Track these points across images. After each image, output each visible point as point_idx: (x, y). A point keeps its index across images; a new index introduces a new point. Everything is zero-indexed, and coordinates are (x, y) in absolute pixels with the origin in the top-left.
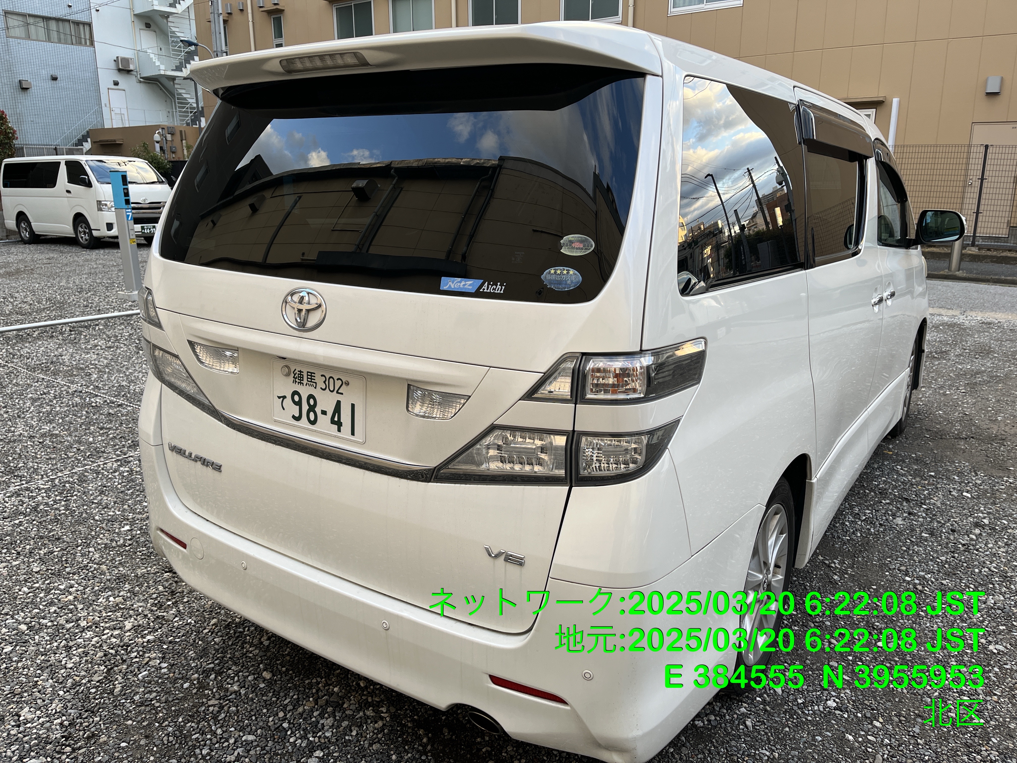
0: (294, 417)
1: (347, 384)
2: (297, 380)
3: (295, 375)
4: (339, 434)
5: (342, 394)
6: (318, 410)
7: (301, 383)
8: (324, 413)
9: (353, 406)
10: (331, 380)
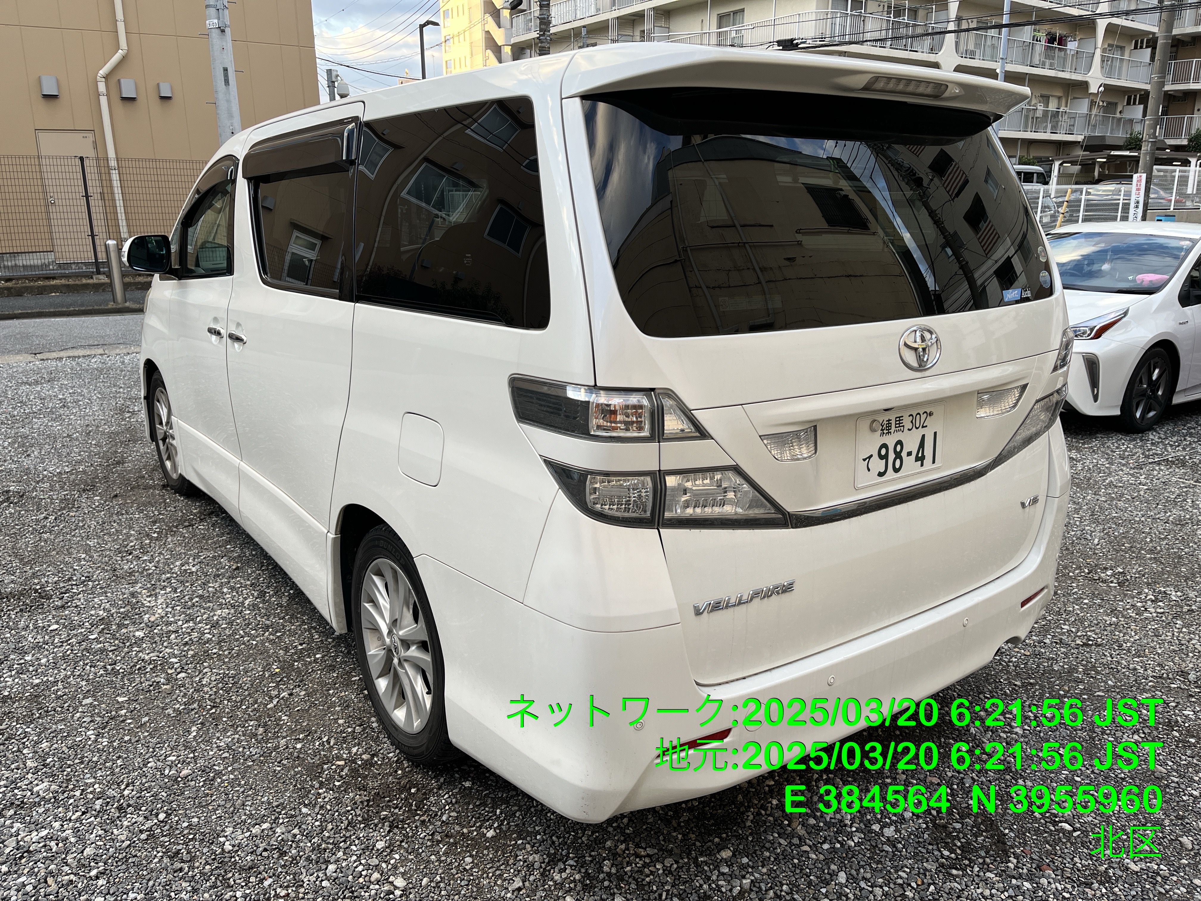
1: (931, 414)
2: (885, 431)
3: (883, 426)
4: (923, 469)
5: (926, 426)
6: (904, 454)
7: (888, 433)
8: (909, 454)
9: (935, 433)
10: (918, 416)
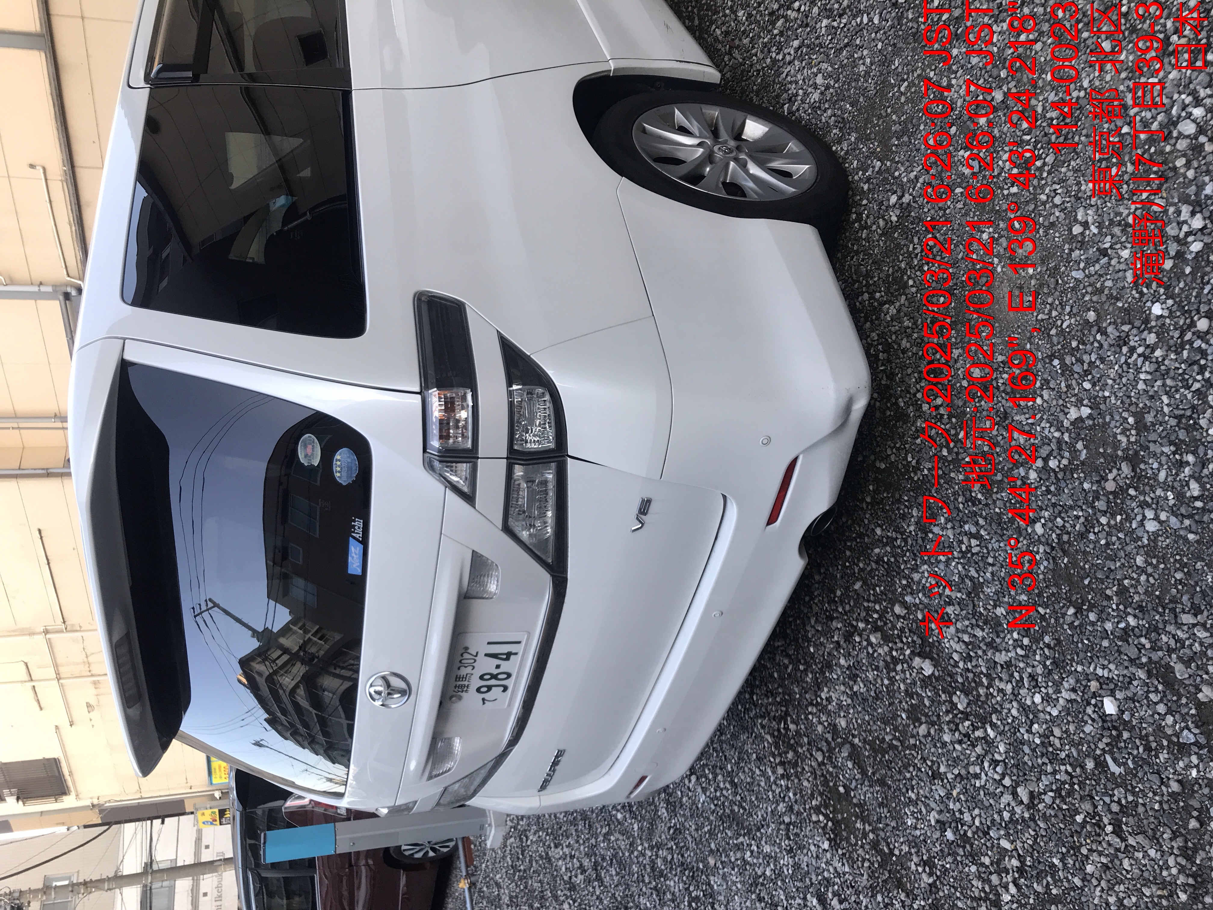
0: (504, 691)
